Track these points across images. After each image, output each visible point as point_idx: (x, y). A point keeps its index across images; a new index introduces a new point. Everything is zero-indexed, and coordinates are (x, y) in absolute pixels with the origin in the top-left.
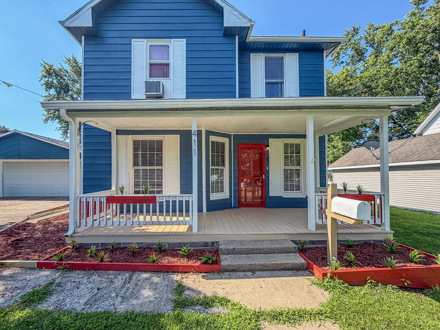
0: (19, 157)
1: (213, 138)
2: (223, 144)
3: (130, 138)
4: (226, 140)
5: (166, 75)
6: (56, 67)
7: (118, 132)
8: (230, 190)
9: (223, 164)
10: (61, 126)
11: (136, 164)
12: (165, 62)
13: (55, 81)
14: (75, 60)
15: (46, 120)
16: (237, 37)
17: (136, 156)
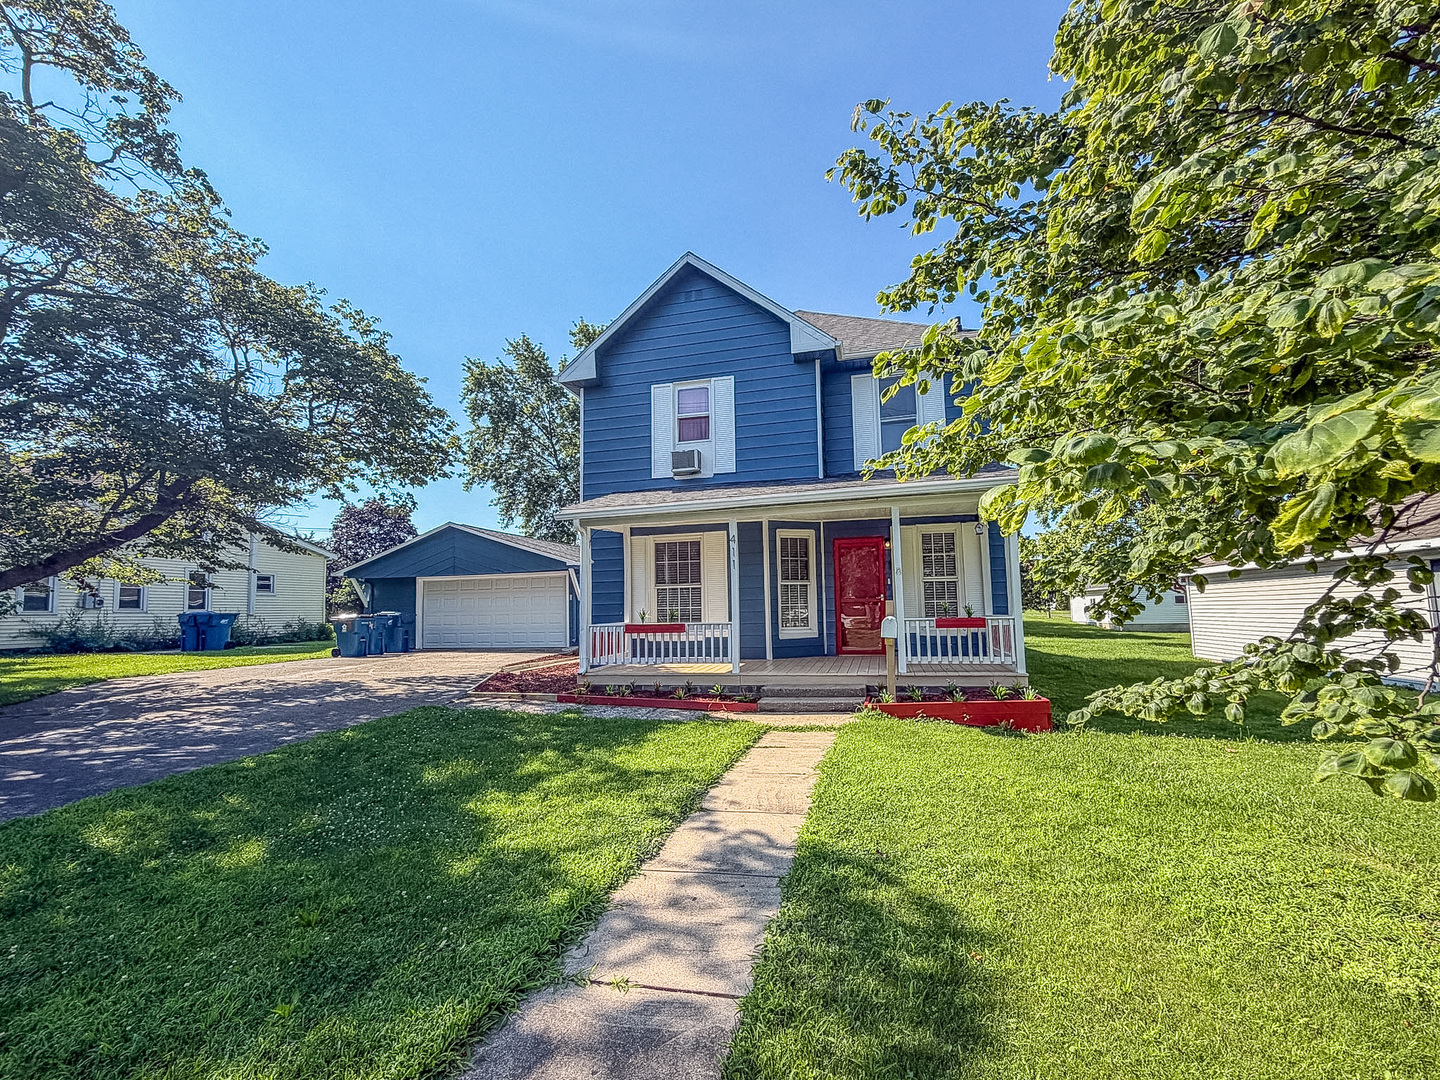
0: (453, 571)
1: (781, 533)
2: (805, 542)
3: (651, 541)
4: (809, 534)
5: (704, 435)
6: (492, 365)
7: (634, 532)
8: (820, 623)
9: (806, 577)
10: (498, 495)
11: (659, 580)
12: (703, 414)
13: (488, 397)
14: (528, 345)
15: (468, 485)
16: (818, 362)
17: (659, 569)
